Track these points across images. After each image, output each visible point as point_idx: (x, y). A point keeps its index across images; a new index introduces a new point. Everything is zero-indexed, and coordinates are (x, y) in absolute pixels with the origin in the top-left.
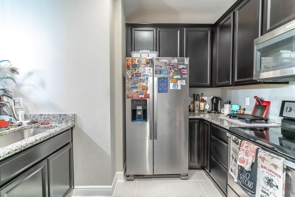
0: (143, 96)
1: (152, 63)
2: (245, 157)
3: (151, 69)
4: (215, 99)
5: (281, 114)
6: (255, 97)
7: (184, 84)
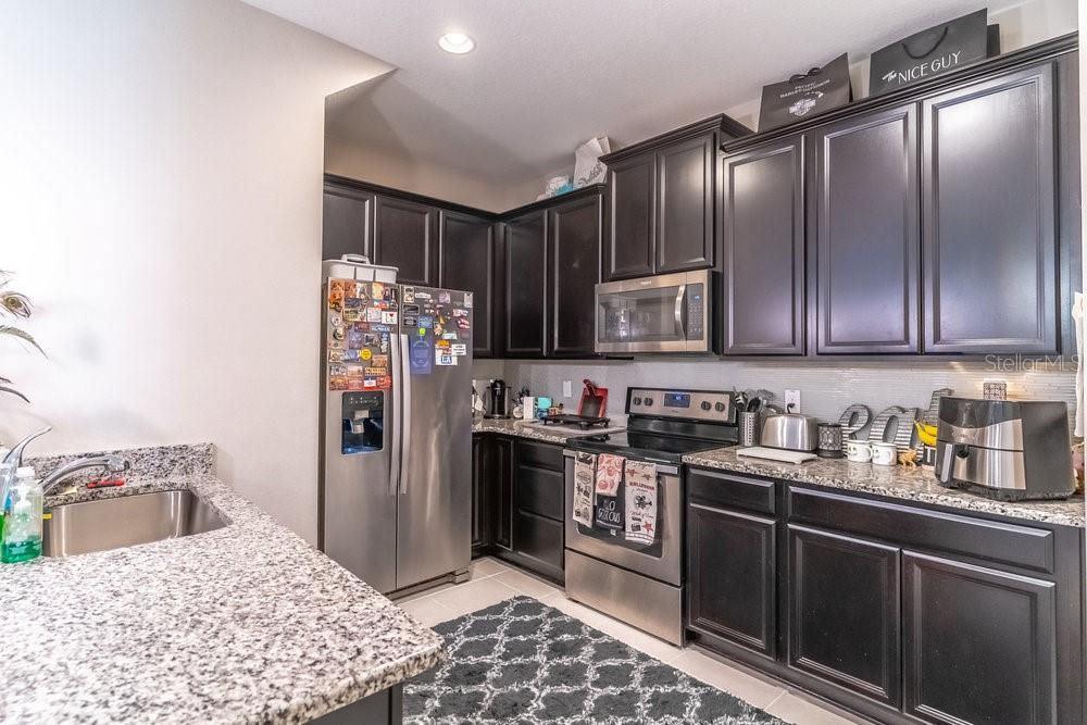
0: (373, 383)
1: (396, 298)
2: (608, 478)
3: (395, 314)
4: (498, 385)
5: (627, 411)
6: (585, 381)
7: (464, 353)
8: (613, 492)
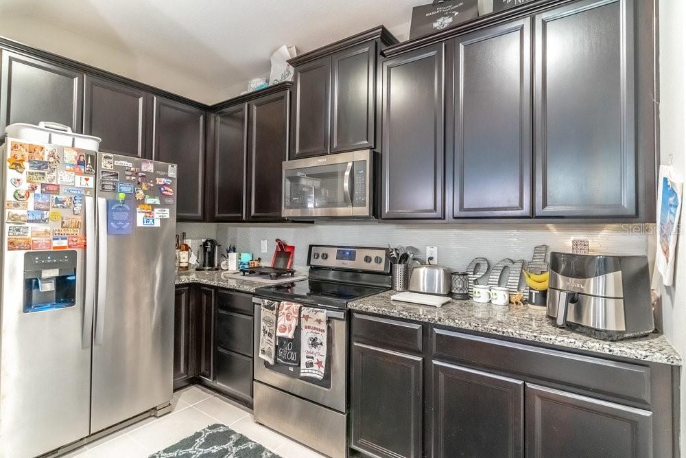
0: (65, 243)
2: (287, 323)
3: (92, 179)
4: (209, 243)
5: (309, 263)
6: (277, 240)
7: (168, 216)
8: (290, 335)
